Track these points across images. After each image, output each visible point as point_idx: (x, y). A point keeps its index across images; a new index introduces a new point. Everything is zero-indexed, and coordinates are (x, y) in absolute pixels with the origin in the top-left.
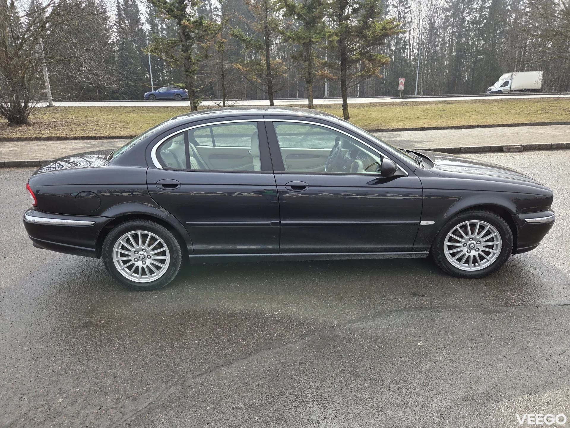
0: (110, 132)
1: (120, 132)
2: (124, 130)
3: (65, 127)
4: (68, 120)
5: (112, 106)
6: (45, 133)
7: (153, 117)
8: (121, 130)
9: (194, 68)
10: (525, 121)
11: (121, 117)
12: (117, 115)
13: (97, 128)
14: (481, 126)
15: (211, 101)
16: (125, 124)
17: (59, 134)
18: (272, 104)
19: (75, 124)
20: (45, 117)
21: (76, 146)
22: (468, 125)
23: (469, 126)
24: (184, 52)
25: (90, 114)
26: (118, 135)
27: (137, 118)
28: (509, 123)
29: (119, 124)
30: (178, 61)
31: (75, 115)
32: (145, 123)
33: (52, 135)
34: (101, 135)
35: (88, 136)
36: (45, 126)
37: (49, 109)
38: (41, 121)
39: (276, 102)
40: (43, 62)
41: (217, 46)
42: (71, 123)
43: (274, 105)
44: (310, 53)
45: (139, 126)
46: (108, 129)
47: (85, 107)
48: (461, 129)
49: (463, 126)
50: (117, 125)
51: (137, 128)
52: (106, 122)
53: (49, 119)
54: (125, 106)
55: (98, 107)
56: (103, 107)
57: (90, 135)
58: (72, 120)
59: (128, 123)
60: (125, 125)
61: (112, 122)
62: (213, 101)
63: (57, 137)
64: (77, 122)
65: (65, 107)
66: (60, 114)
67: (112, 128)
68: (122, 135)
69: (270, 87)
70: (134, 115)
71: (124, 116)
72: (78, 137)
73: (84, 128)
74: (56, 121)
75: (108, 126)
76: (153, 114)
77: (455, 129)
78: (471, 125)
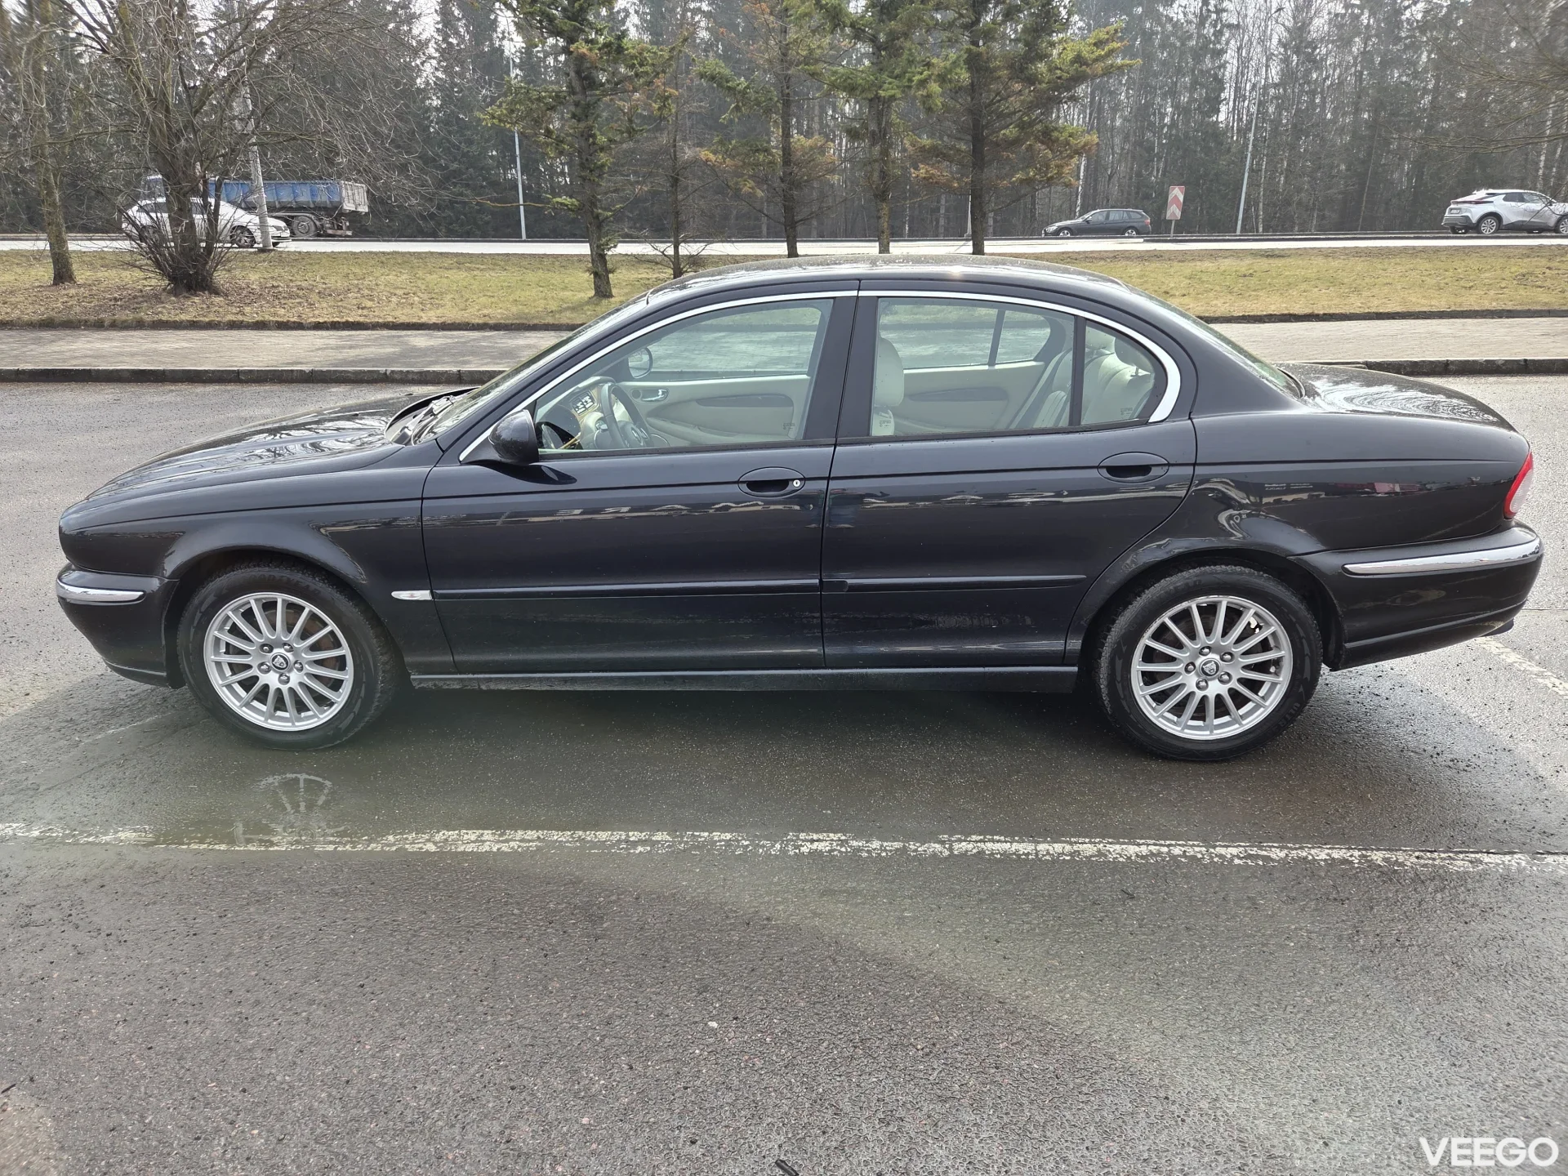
0: (398, 313)
1: (422, 314)
2: (430, 309)
3: (297, 301)
4: (304, 284)
5: (409, 253)
6: (251, 314)
7: (504, 281)
8: (422, 310)
9: (603, 158)
10: (1441, 304)
11: (429, 277)
12: (420, 273)
13: (369, 304)
14: (1318, 315)
15: (645, 242)
16: (434, 296)
17: (283, 314)
18: (793, 253)
19: (319, 293)
20: (254, 277)
21: (319, 343)
22: (1286, 312)
23: (1285, 315)
24: (579, 121)
25: (357, 271)
26: (414, 321)
27: (465, 284)
28: (1399, 309)
29: (422, 295)
30: (562, 142)
31: (322, 272)
32: (481, 295)
33: (267, 318)
34: (377, 320)
35: (347, 322)
36: (251, 296)
37: (263, 256)
38: (244, 285)
39: (802, 248)
40: (250, 142)
41: (657, 106)
42: (311, 290)
43: (797, 255)
44: (887, 122)
45: (466, 301)
46: (393, 305)
47: (346, 253)
48: (1265, 322)
49: (1271, 315)
50: (416, 298)
51: (462, 306)
52: (392, 291)
53: (262, 280)
54: (441, 254)
55: (376, 254)
56: (388, 254)
57: (351, 320)
58: (314, 283)
59: (442, 294)
60: (434, 298)
61: (406, 291)
62: (650, 243)
63: (277, 322)
64: (325, 289)
65: (300, 253)
66: (286, 269)
67: (403, 303)
68: (424, 320)
69: (789, 210)
70: (459, 276)
71: (435, 276)
72: (325, 322)
73: (340, 304)
74: (278, 286)
75: (394, 299)
76: (504, 273)
77: (1249, 322)
78: (1291, 312)
